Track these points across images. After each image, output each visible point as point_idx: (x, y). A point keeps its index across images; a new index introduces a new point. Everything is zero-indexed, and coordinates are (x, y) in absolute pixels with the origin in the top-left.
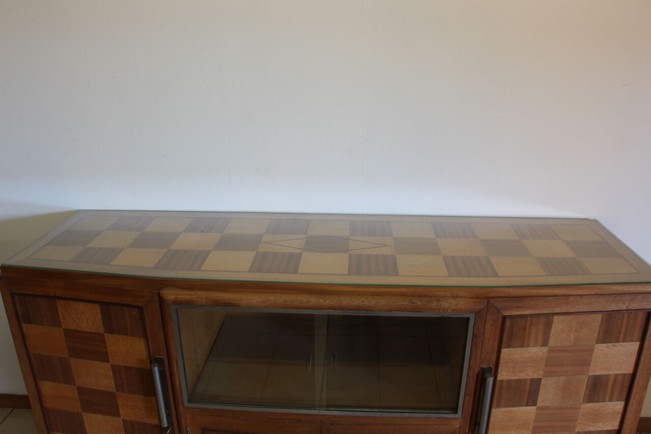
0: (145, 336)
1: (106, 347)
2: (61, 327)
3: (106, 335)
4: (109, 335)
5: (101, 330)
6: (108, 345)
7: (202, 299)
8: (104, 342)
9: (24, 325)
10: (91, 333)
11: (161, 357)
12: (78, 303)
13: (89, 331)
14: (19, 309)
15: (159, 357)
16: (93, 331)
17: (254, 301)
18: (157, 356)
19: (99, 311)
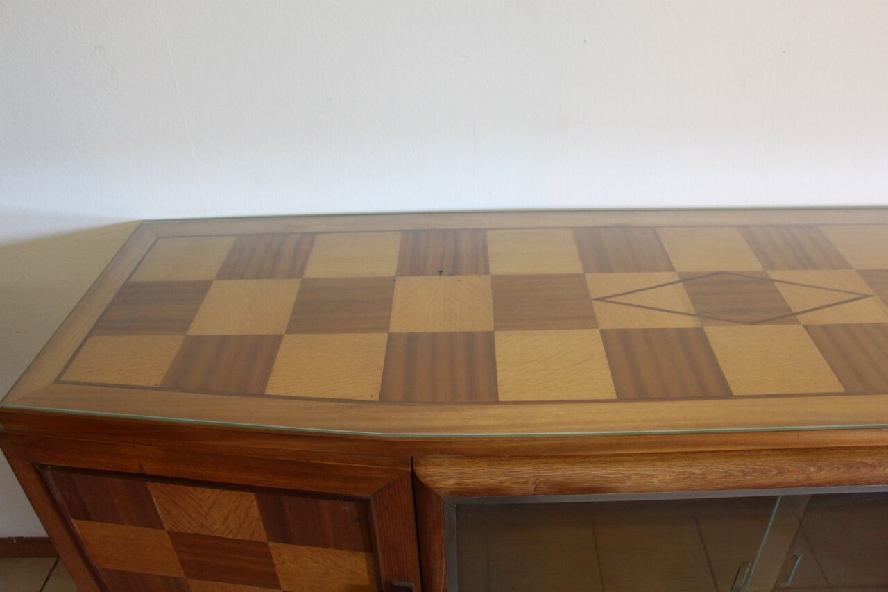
0: (369, 547)
1: (273, 565)
2: (163, 529)
3: (271, 544)
4: (281, 545)
5: (261, 535)
6: (275, 561)
7: (526, 483)
8: (269, 556)
9: (74, 522)
10: (234, 540)
11: (407, 585)
12: (199, 489)
13: (231, 537)
14: (58, 495)
15: (402, 584)
16: (239, 537)
17: (655, 480)
18: (397, 583)
19: (255, 503)
